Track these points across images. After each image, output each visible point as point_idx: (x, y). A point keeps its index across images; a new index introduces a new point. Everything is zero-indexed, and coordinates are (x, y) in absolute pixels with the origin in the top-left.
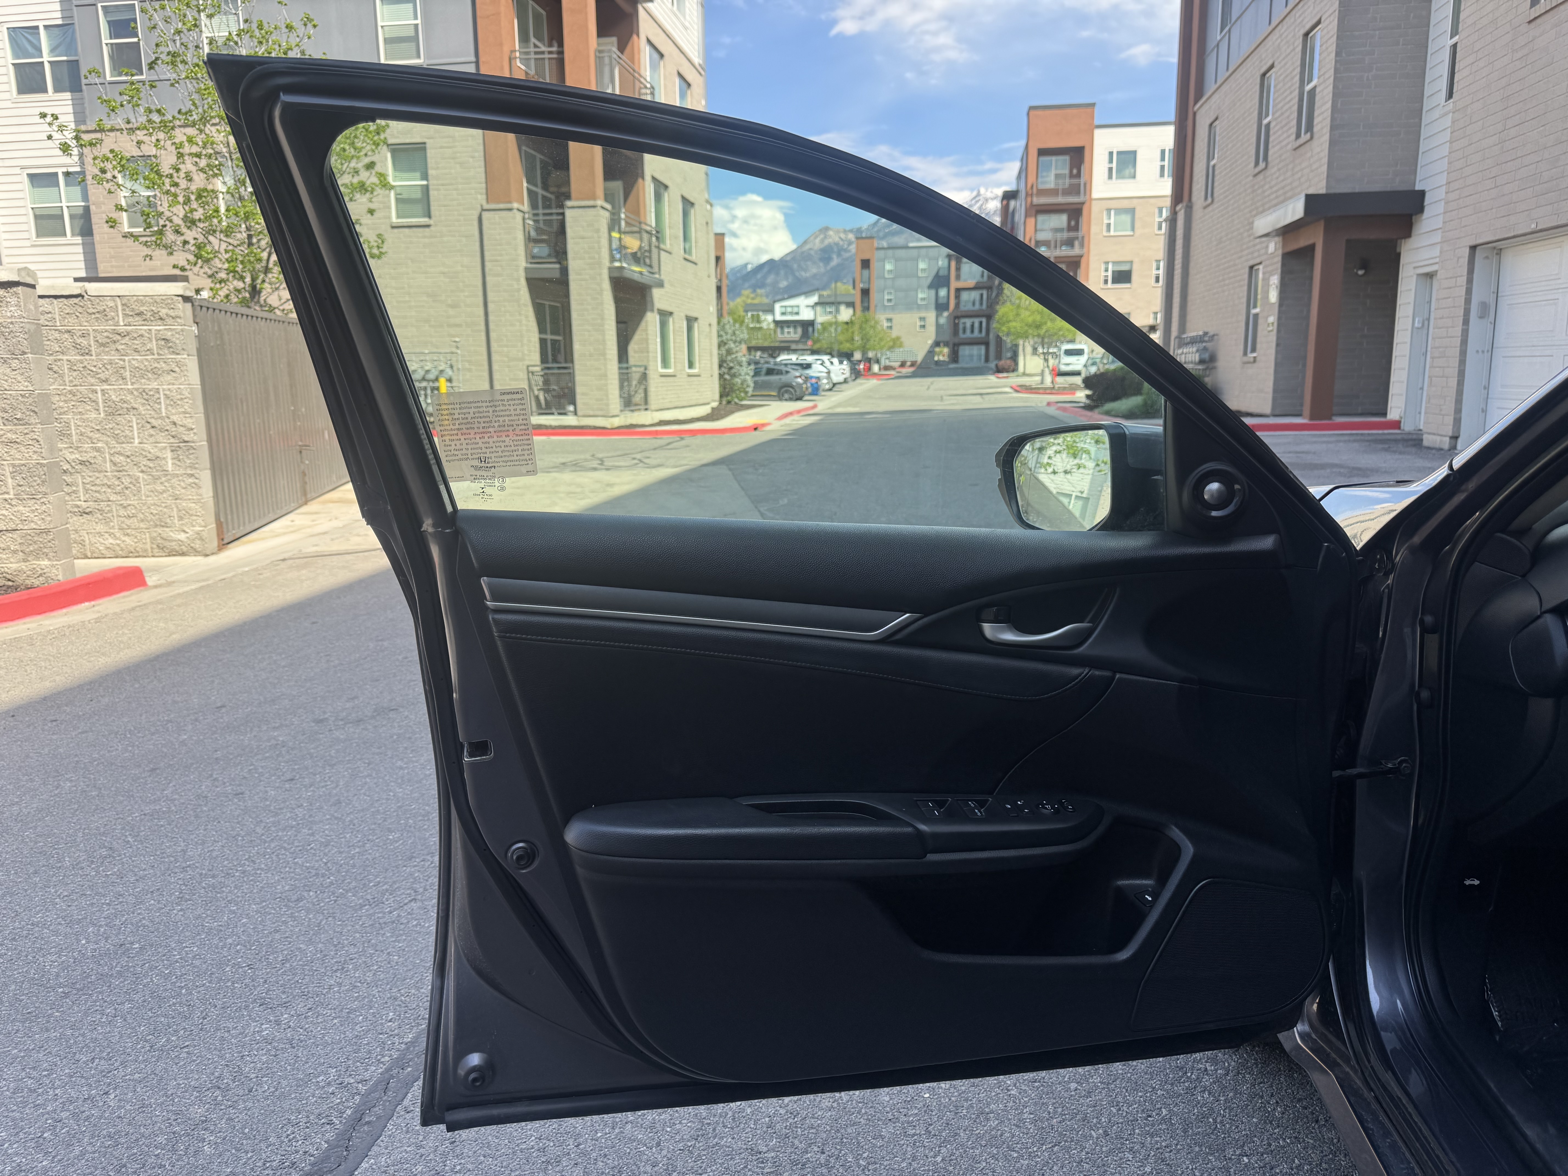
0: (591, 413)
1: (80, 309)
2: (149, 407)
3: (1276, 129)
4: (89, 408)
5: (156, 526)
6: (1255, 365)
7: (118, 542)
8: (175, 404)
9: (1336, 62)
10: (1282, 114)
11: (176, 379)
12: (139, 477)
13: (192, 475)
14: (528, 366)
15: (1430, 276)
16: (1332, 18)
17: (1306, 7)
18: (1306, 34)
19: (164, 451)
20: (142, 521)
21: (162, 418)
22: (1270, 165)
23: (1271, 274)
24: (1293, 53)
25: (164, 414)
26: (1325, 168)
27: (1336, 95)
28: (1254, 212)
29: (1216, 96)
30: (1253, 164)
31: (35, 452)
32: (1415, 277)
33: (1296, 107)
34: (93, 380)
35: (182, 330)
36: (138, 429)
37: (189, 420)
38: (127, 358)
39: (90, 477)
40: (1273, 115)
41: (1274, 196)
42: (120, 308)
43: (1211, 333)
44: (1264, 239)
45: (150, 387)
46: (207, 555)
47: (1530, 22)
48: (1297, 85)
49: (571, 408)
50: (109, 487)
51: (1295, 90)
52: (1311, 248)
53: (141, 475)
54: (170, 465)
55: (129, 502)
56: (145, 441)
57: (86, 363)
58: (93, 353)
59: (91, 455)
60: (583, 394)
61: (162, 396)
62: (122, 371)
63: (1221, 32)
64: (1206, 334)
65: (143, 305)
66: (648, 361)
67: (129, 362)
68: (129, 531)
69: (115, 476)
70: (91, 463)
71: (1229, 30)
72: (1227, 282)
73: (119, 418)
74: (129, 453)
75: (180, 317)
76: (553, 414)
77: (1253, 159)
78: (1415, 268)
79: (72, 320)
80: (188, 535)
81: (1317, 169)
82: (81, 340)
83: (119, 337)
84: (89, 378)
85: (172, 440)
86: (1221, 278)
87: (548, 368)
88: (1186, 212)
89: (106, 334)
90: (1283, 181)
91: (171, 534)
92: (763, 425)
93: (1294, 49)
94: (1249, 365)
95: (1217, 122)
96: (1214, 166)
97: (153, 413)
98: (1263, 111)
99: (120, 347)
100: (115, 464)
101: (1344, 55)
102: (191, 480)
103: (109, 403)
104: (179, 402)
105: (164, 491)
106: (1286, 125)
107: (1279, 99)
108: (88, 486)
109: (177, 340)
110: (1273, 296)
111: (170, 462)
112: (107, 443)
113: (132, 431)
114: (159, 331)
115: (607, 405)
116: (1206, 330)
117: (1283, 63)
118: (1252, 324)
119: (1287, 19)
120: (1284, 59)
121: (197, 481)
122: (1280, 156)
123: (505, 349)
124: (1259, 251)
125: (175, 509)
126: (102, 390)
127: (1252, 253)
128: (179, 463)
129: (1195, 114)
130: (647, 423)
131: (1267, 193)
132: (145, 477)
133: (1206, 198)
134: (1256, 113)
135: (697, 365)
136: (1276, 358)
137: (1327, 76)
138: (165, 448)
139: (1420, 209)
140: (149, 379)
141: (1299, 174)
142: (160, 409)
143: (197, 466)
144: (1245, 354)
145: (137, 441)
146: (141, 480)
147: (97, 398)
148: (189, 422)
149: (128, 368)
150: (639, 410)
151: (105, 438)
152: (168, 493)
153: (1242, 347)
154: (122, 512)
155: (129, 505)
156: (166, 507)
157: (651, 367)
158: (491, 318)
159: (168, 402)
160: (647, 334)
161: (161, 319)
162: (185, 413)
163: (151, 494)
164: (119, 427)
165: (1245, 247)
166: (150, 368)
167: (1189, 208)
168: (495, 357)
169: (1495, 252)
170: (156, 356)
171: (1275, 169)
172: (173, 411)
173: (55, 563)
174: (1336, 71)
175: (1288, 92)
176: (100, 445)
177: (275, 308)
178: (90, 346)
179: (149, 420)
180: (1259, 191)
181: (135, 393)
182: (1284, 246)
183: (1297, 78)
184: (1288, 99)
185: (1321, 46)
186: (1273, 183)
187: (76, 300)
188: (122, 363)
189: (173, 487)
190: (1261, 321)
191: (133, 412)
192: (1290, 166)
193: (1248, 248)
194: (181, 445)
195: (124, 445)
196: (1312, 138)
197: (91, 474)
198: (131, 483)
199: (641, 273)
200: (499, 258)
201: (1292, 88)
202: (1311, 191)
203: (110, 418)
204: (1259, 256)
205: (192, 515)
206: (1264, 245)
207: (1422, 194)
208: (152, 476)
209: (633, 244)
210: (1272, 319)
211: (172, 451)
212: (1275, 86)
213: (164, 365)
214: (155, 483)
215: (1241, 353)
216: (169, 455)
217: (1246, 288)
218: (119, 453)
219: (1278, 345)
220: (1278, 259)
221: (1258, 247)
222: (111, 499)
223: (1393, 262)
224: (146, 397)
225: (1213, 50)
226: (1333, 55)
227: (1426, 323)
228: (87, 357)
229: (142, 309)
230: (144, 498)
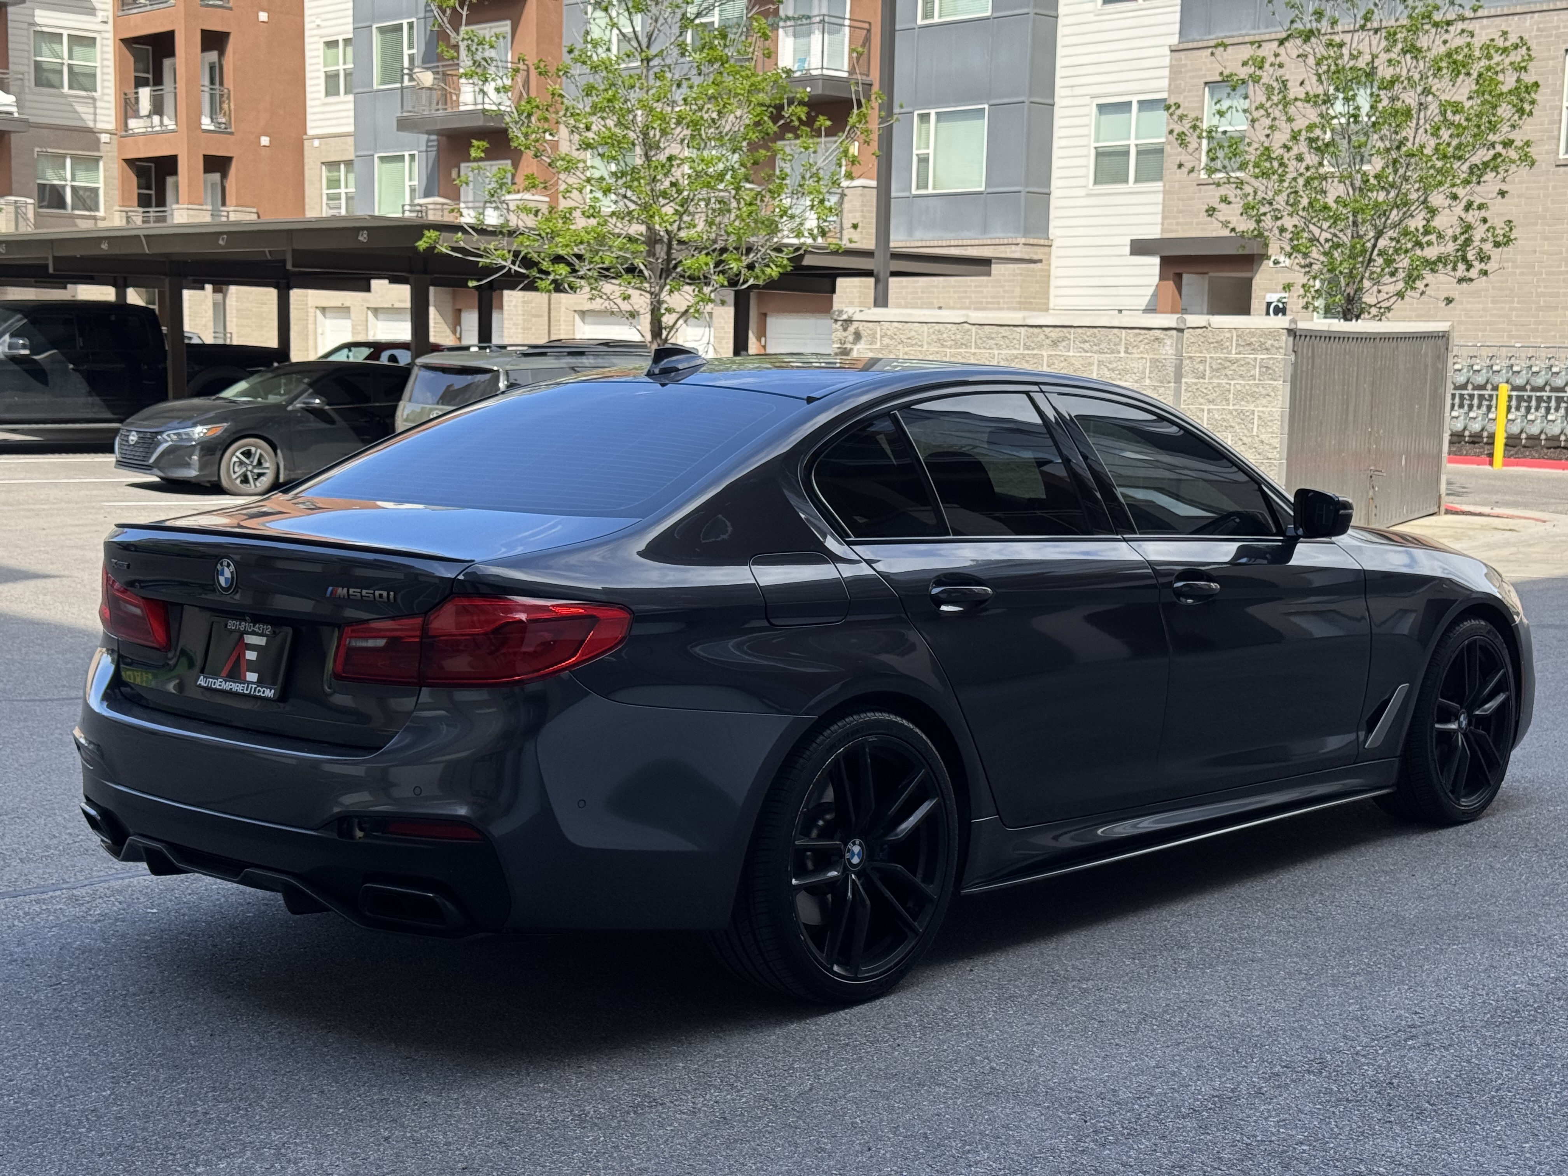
1: (1202, 340)
2: (1244, 426)
8: (1266, 425)
11: (1270, 402)
21: (1253, 436)
25: (1255, 433)
34: (1202, 401)
35: (1282, 359)
37: (1275, 440)
38: (1232, 382)
42: (1234, 339)
45: (1248, 408)
57: (1199, 386)
58: (1207, 377)
61: (1256, 418)
62: (1227, 394)
65: (1253, 336)
67: (1234, 386)
75: (1282, 348)
79: (1195, 348)
82: (1199, 365)
83: (1229, 364)
84: (1200, 398)
89: (1219, 361)
97: (1246, 431)
99: (1229, 373)
103: (1212, 421)
104: (1269, 423)
109: (1276, 367)
114: (1263, 359)
126: (1209, 410)
140: (1248, 402)
142: (1253, 428)
147: (1203, 416)
149: (1232, 391)
159: (1260, 423)
161: (1267, 349)
162: (1272, 433)
166: (1250, 392)
170: (1257, 382)
172: (1264, 431)
178: (1205, 371)
179: (1243, 438)
181: (1235, 413)
187: (1201, 332)
188: (1228, 386)
191: (1230, 430)
213: (1262, 390)
224: (1243, 417)
228: (1202, 381)
229: (1252, 340)
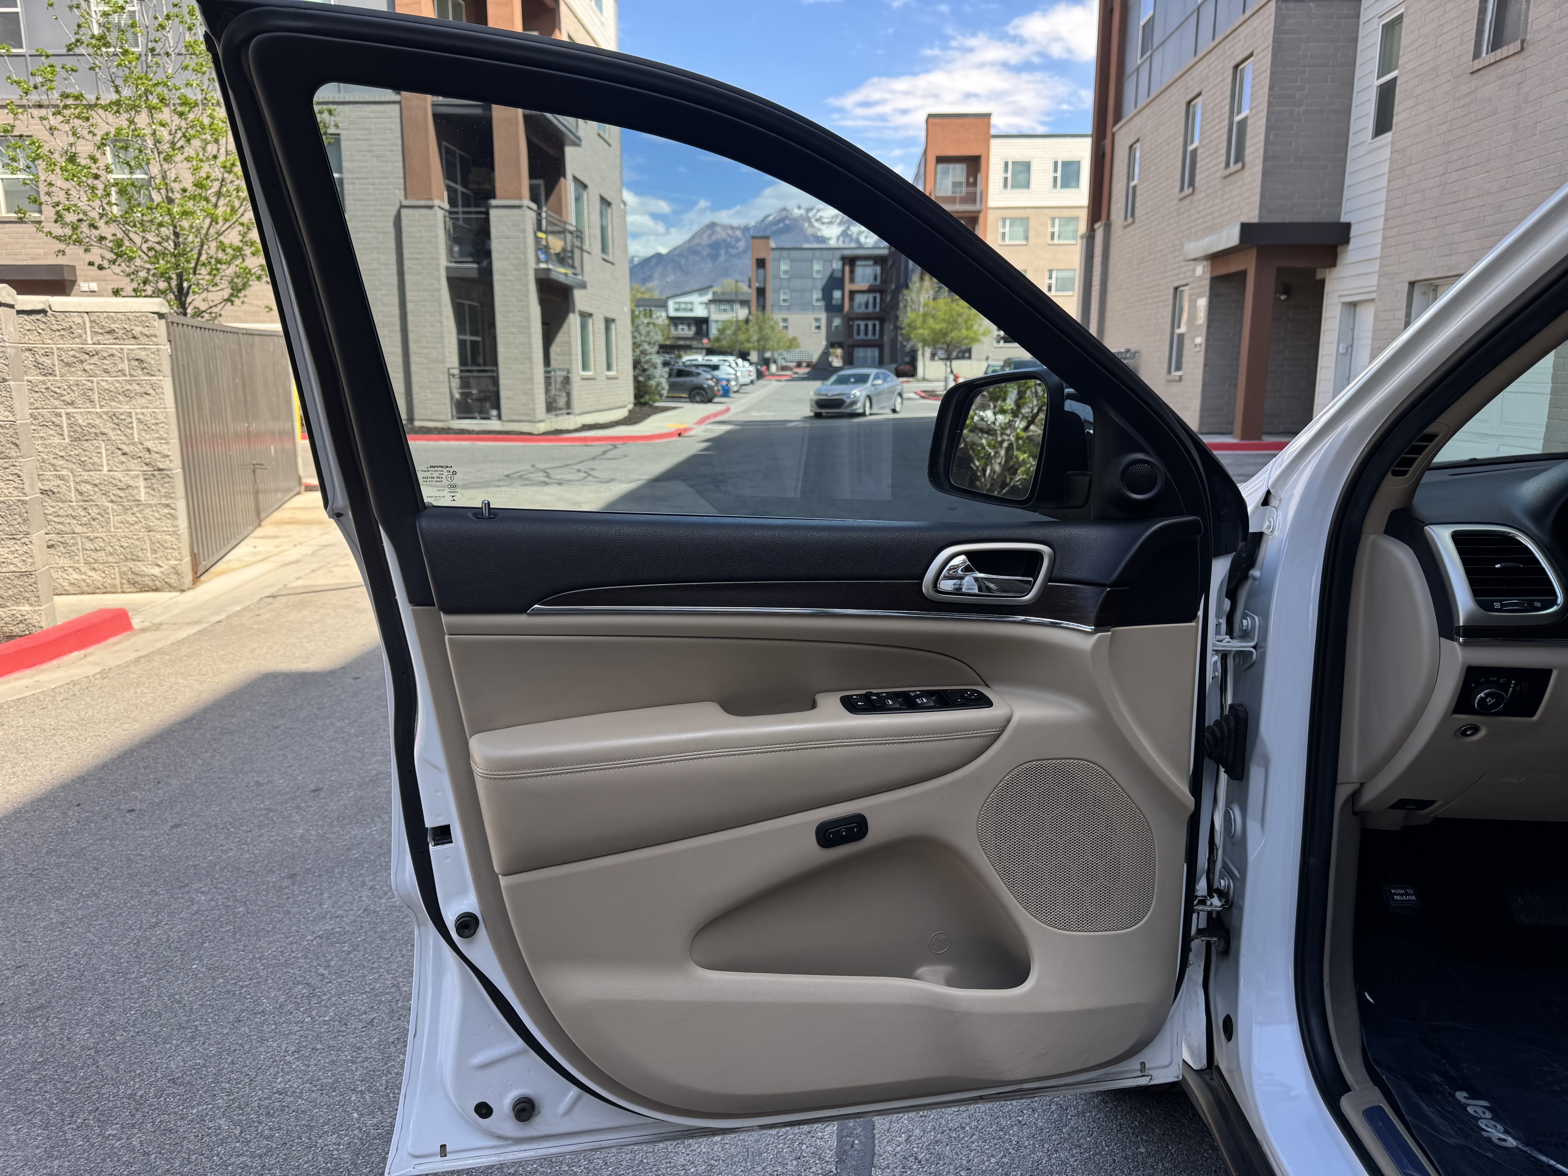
0: (517, 418)
1: (43, 326)
2: (119, 432)
3: (1203, 156)
4: (52, 432)
5: (127, 559)
6: (1182, 383)
7: (84, 577)
8: (148, 429)
9: (1269, 95)
10: (1210, 142)
11: (150, 402)
12: (108, 508)
13: (168, 505)
14: (449, 369)
15: (1354, 305)
16: (1265, 52)
17: (1236, 40)
18: (1236, 67)
19: (136, 480)
20: (111, 554)
21: (134, 444)
22: (1197, 191)
23: (1199, 296)
24: (1221, 84)
25: (137, 440)
26: (1257, 198)
27: (1269, 128)
28: (1180, 235)
29: (1137, 120)
30: (1178, 188)
31: (16, 488)
32: (1340, 305)
33: (1225, 137)
34: (57, 403)
35: (158, 350)
36: (107, 456)
37: (165, 446)
38: (95, 379)
39: (53, 507)
40: (1201, 141)
41: (1201, 220)
42: (88, 325)
43: (1133, 351)
44: (1191, 263)
45: (121, 410)
46: (183, 591)
47: (1472, 73)
48: (1227, 115)
49: (494, 412)
50: (74, 518)
51: (1224, 120)
52: (1243, 274)
53: (110, 505)
54: (143, 494)
55: (96, 535)
56: (115, 469)
57: (49, 384)
58: (57, 373)
59: (54, 483)
60: (508, 398)
61: (134, 421)
62: (90, 393)
63: (1142, 56)
64: (1128, 351)
65: (115, 322)
66: (571, 364)
67: (98, 383)
68: (96, 566)
69: (82, 506)
70: (54, 493)
71: (1151, 56)
72: (1150, 301)
73: (86, 444)
74: (97, 482)
75: (155, 336)
76: (475, 418)
77: (1178, 183)
78: (1340, 296)
79: (33, 337)
80: (162, 569)
81: (1248, 198)
82: (44, 359)
83: (87, 357)
84: (52, 400)
85: (146, 468)
86: (1143, 297)
87: (469, 371)
88: (1105, 230)
89: (72, 353)
90: (1211, 207)
91: (144, 568)
92: (686, 430)
93: (1223, 80)
94: (1175, 383)
95: (1138, 145)
96: (1135, 187)
97: (123, 438)
98: (1188, 138)
99: (87, 367)
100: (81, 494)
101: (1276, 89)
102: (166, 511)
103: (76, 428)
104: (153, 427)
105: (136, 523)
106: (1215, 152)
107: (1208, 127)
108: (50, 517)
109: (151, 360)
110: (1202, 317)
111: (143, 491)
112: (72, 471)
113: (100, 458)
114: (132, 350)
115: (534, 410)
116: (1129, 347)
117: (1211, 93)
118: (1178, 344)
119: (1216, 49)
120: (1212, 88)
121: (173, 511)
122: (1208, 183)
123: (425, 351)
124: (1185, 273)
125: (148, 542)
126: (67, 414)
127: (1178, 274)
128: (153, 492)
129: (1113, 135)
130: (571, 427)
131: (1193, 218)
132: (115, 507)
133: (1126, 218)
134: (1181, 139)
135: (614, 366)
136: (1204, 378)
137: (1260, 108)
138: (138, 476)
139: (1346, 240)
140: (120, 402)
141: (1230, 202)
142: (132, 434)
143: (173, 495)
144: (1169, 372)
145: (105, 468)
146: (110, 511)
147: (62, 422)
148: (164, 449)
149: (96, 390)
150: (562, 414)
151: (71, 466)
152: (140, 525)
153: (1166, 365)
154: (89, 545)
155: (97, 538)
156: (138, 539)
157: (574, 371)
158: (410, 318)
159: (141, 428)
160: (569, 337)
161: (134, 338)
162: (159, 438)
163: (122, 525)
164: (87, 453)
165: (1169, 268)
166: (121, 390)
167: (1108, 226)
168: (413, 359)
169: (1432, 288)
170: (128, 378)
171: (1203, 194)
172: (147, 437)
173: (37, 608)
174: (1270, 104)
175: (1217, 121)
176: (64, 472)
177: (203, 312)
178: (54, 365)
179: (120, 446)
180: (1185, 215)
181: (104, 416)
182: (1212, 271)
183: (1227, 108)
184: (1217, 127)
185: (1253, 79)
186: (1200, 208)
187: (39, 317)
188: (89, 384)
189: (146, 519)
190: (1187, 342)
191: (101, 437)
192: (1220, 193)
193: (1172, 270)
194: (156, 473)
195: (91, 473)
196: (1243, 167)
197: (53, 504)
198: (99, 513)
199: (566, 275)
200: (419, 256)
201: (1222, 118)
202: (1245, 219)
203: (76, 444)
204: (1185, 278)
205: (166, 548)
206: (1191, 267)
207: (1348, 226)
208: (123, 506)
209: (556, 244)
210: (1199, 340)
211: (145, 479)
212: (1203, 115)
213: (137, 387)
214: (125, 514)
215: (1165, 370)
216: (142, 483)
217: (1170, 309)
218: (86, 482)
219: (1205, 365)
220: (1206, 283)
221: (1183, 269)
222: (77, 531)
223: (1317, 290)
224: (116, 421)
225: (1132, 73)
226: (1266, 89)
227: (1350, 349)
228: (50, 378)
229: (113, 326)
230: (113, 530)
